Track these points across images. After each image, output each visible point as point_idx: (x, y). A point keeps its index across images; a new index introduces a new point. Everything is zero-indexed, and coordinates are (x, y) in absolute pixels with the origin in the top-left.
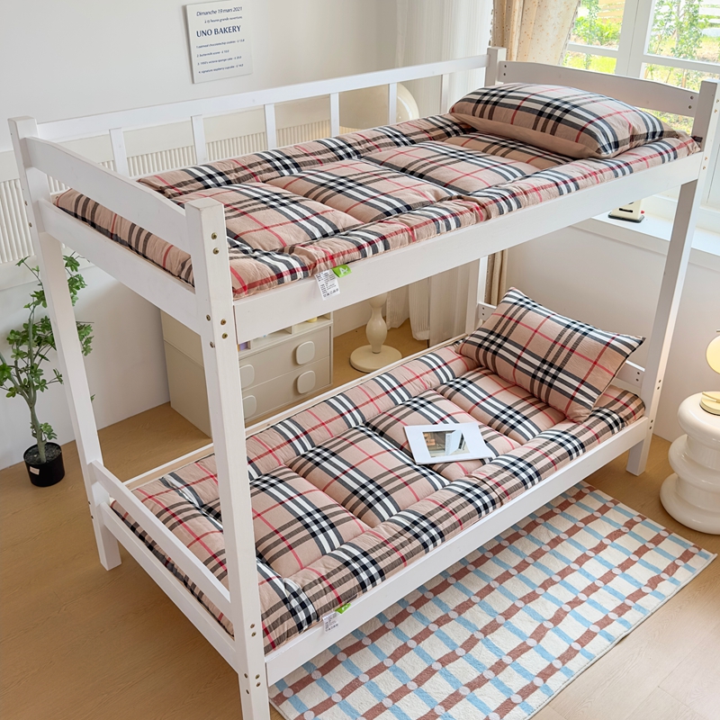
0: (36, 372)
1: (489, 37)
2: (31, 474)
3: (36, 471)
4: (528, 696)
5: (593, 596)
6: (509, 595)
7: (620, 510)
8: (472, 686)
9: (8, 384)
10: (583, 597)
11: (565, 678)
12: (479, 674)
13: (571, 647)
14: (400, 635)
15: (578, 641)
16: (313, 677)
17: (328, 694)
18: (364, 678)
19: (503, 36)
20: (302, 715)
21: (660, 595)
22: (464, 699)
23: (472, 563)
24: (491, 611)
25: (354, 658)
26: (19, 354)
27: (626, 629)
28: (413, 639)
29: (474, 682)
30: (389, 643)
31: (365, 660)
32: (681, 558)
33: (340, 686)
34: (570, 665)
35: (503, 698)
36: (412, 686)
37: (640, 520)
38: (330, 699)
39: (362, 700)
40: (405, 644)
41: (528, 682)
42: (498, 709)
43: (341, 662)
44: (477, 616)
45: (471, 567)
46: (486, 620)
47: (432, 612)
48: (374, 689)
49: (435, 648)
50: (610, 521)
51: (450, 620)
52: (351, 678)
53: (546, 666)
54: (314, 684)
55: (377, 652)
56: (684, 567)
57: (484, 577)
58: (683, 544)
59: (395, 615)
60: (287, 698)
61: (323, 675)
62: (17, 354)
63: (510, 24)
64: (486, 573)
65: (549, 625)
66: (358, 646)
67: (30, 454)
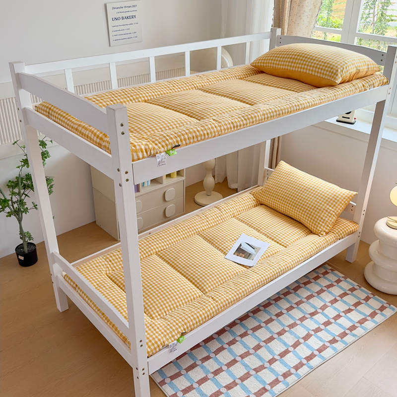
0: (22, 203)
1: (272, 22)
3: (22, 258)
6: (281, 324)
9: (7, 210)
11: (308, 369)
13: (313, 353)
19: (279, 22)
21: (365, 328)
24: (271, 332)
27: (345, 346)
32: (379, 309)
44: (263, 334)
45: (262, 308)
57: (269, 313)
62: (12, 194)
63: (283, 15)
64: (270, 311)
67: (19, 248)
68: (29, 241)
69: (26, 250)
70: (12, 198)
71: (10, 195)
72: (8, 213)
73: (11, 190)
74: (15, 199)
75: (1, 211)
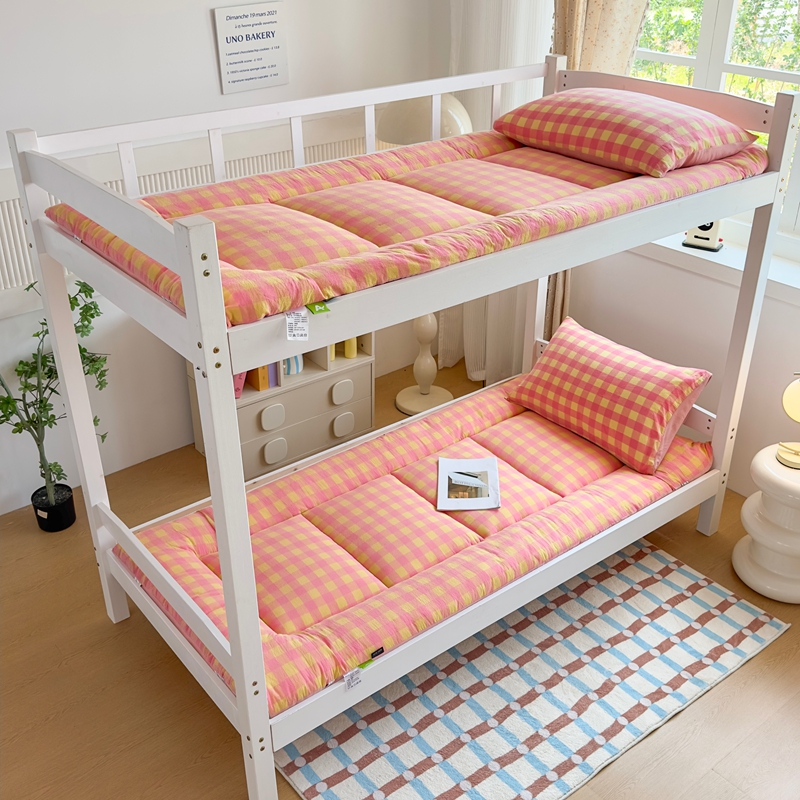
0: (45, 406)
1: (550, 43)
2: (39, 518)
3: (44, 515)
4: (564, 773)
5: (647, 667)
6: (552, 663)
7: (685, 573)
8: (504, 761)
9: (15, 419)
10: (634, 667)
11: (608, 755)
12: (511, 748)
13: (616, 721)
14: (427, 703)
15: (625, 715)
16: (329, 745)
17: (344, 764)
18: (384, 749)
19: (565, 43)
20: (314, 786)
21: (721, 668)
22: (494, 775)
23: (513, 627)
24: (530, 680)
25: (375, 726)
26: (27, 387)
27: (681, 704)
28: (441, 708)
29: (505, 756)
30: (414, 712)
31: (387, 729)
32: (749, 627)
33: (357, 756)
34: (614, 741)
35: (538, 775)
36: (437, 758)
37: (706, 583)
38: (346, 770)
39: (381, 772)
40: (432, 713)
41: (566, 758)
42: (531, 787)
43: (360, 730)
44: (515, 685)
45: (511, 632)
46: (524, 689)
47: (464, 679)
48: (395, 761)
49: (465, 718)
50: (671, 585)
51: (485, 687)
52: (370, 748)
53: (587, 742)
54: (329, 753)
55: (401, 720)
56: (753, 637)
57: (525, 642)
58: (752, 612)
59: (423, 681)
60: (299, 768)
61: (340, 743)
62: (26, 387)
63: (572, 28)
64: (528, 638)
65: (594, 696)
66: (380, 714)
67: (38, 496)
68: (58, 482)
69: (52, 498)
70: (24, 396)
71: (20, 389)
72: (16, 425)
73: (23, 380)
74: (30, 397)
75: (3, 422)
